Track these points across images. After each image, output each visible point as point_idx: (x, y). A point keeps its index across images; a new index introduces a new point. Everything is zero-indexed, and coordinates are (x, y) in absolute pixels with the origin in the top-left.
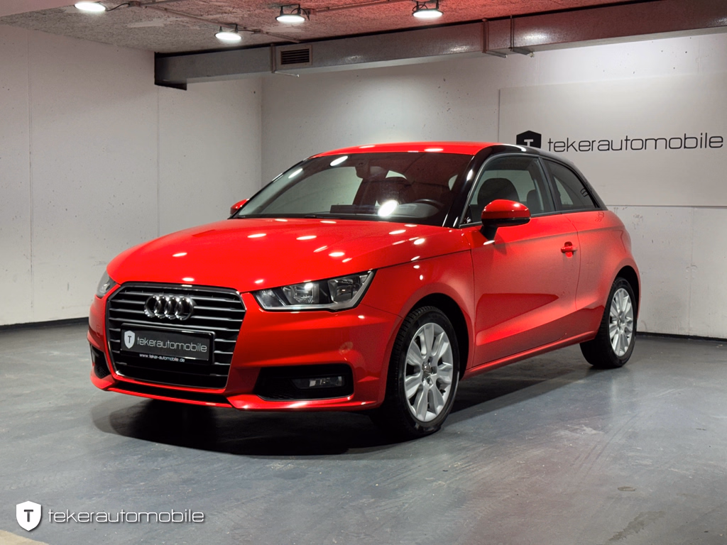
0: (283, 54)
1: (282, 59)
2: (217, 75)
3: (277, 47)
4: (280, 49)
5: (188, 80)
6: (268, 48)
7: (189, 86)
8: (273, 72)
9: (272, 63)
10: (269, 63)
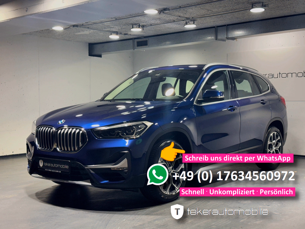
0: (138, 42)
1: (137, 44)
2: (112, 51)
3: (135, 40)
4: (136, 40)
5: (102, 53)
6: (132, 40)
7: (102, 56)
8: (134, 49)
9: (133, 46)
10: (132, 46)
